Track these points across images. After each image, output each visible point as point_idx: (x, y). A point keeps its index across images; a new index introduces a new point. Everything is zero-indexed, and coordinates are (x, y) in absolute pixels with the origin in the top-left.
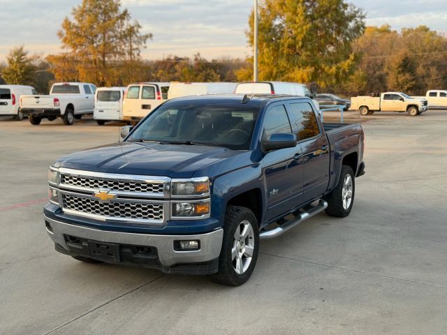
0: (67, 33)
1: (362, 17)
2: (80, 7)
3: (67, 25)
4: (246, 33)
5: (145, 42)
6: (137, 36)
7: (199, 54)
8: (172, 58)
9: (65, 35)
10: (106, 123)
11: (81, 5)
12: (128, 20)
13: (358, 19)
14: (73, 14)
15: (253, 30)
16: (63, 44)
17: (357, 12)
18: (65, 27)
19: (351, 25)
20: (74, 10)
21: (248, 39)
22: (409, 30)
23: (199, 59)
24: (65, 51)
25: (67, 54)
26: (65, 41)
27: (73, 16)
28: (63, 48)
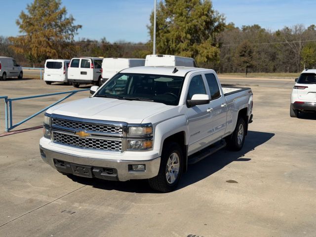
0: (23, 22)
1: (223, 20)
2: (32, 4)
3: (23, 16)
4: (147, 26)
5: (77, 30)
6: (71, 26)
7: (105, 39)
8: (85, 40)
9: (21, 23)
10: (52, 83)
11: (33, 3)
12: (65, 14)
13: (221, 20)
14: (27, 9)
15: (153, 25)
16: (20, 30)
17: (220, 16)
18: (21, 18)
19: (216, 24)
20: (28, 6)
21: (149, 30)
22: (247, 27)
23: (105, 42)
24: (22, 34)
25: (24, 36)
26: (21, 27)
27: (27, 10)
28: (21, 32)
